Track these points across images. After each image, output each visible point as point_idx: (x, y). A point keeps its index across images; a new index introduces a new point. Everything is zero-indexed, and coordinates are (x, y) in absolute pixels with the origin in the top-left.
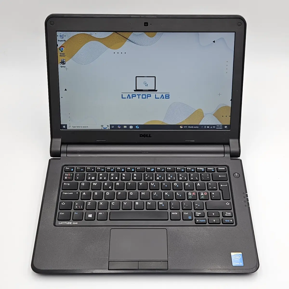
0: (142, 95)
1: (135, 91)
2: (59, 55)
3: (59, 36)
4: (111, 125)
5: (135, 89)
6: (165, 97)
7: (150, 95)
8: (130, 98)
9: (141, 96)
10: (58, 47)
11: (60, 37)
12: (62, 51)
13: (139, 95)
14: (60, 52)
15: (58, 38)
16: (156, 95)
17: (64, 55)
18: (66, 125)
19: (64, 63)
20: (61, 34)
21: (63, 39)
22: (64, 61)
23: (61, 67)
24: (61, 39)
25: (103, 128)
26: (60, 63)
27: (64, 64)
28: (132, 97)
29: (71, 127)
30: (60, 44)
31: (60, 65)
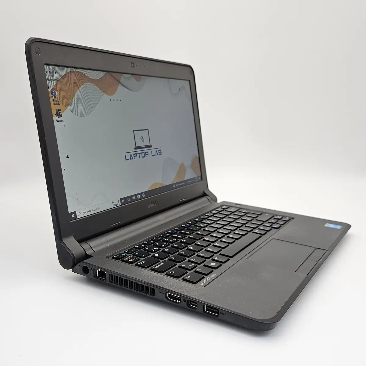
0: (142, 153)
1: (135, 149)
2: (52, 102)
3: (48, 72)
4: (121, 199)
5: (135, 147)
6: (158, 154)
7: (147, 152)
8: (132, 159)
9: (140, 155)
10: (50, 90)
11: (50, 74)
12: (55, 97)
13: (139, 154)
14: (53, 97)
15: (48, 76)
16: (152, 152)
17: (58, 103)
18: (75, 213)
19: (59, 114)
20: (50, 69)
21: (54, 78)
22: (60, 111)
23: (58, 121)
24: (51, 78)
25: (115, 205)
26: (55, 115)
27: (60, 117)
28: (134, 156)
29: (82, 213)
30: (51, 85)
31: (55, 119)
